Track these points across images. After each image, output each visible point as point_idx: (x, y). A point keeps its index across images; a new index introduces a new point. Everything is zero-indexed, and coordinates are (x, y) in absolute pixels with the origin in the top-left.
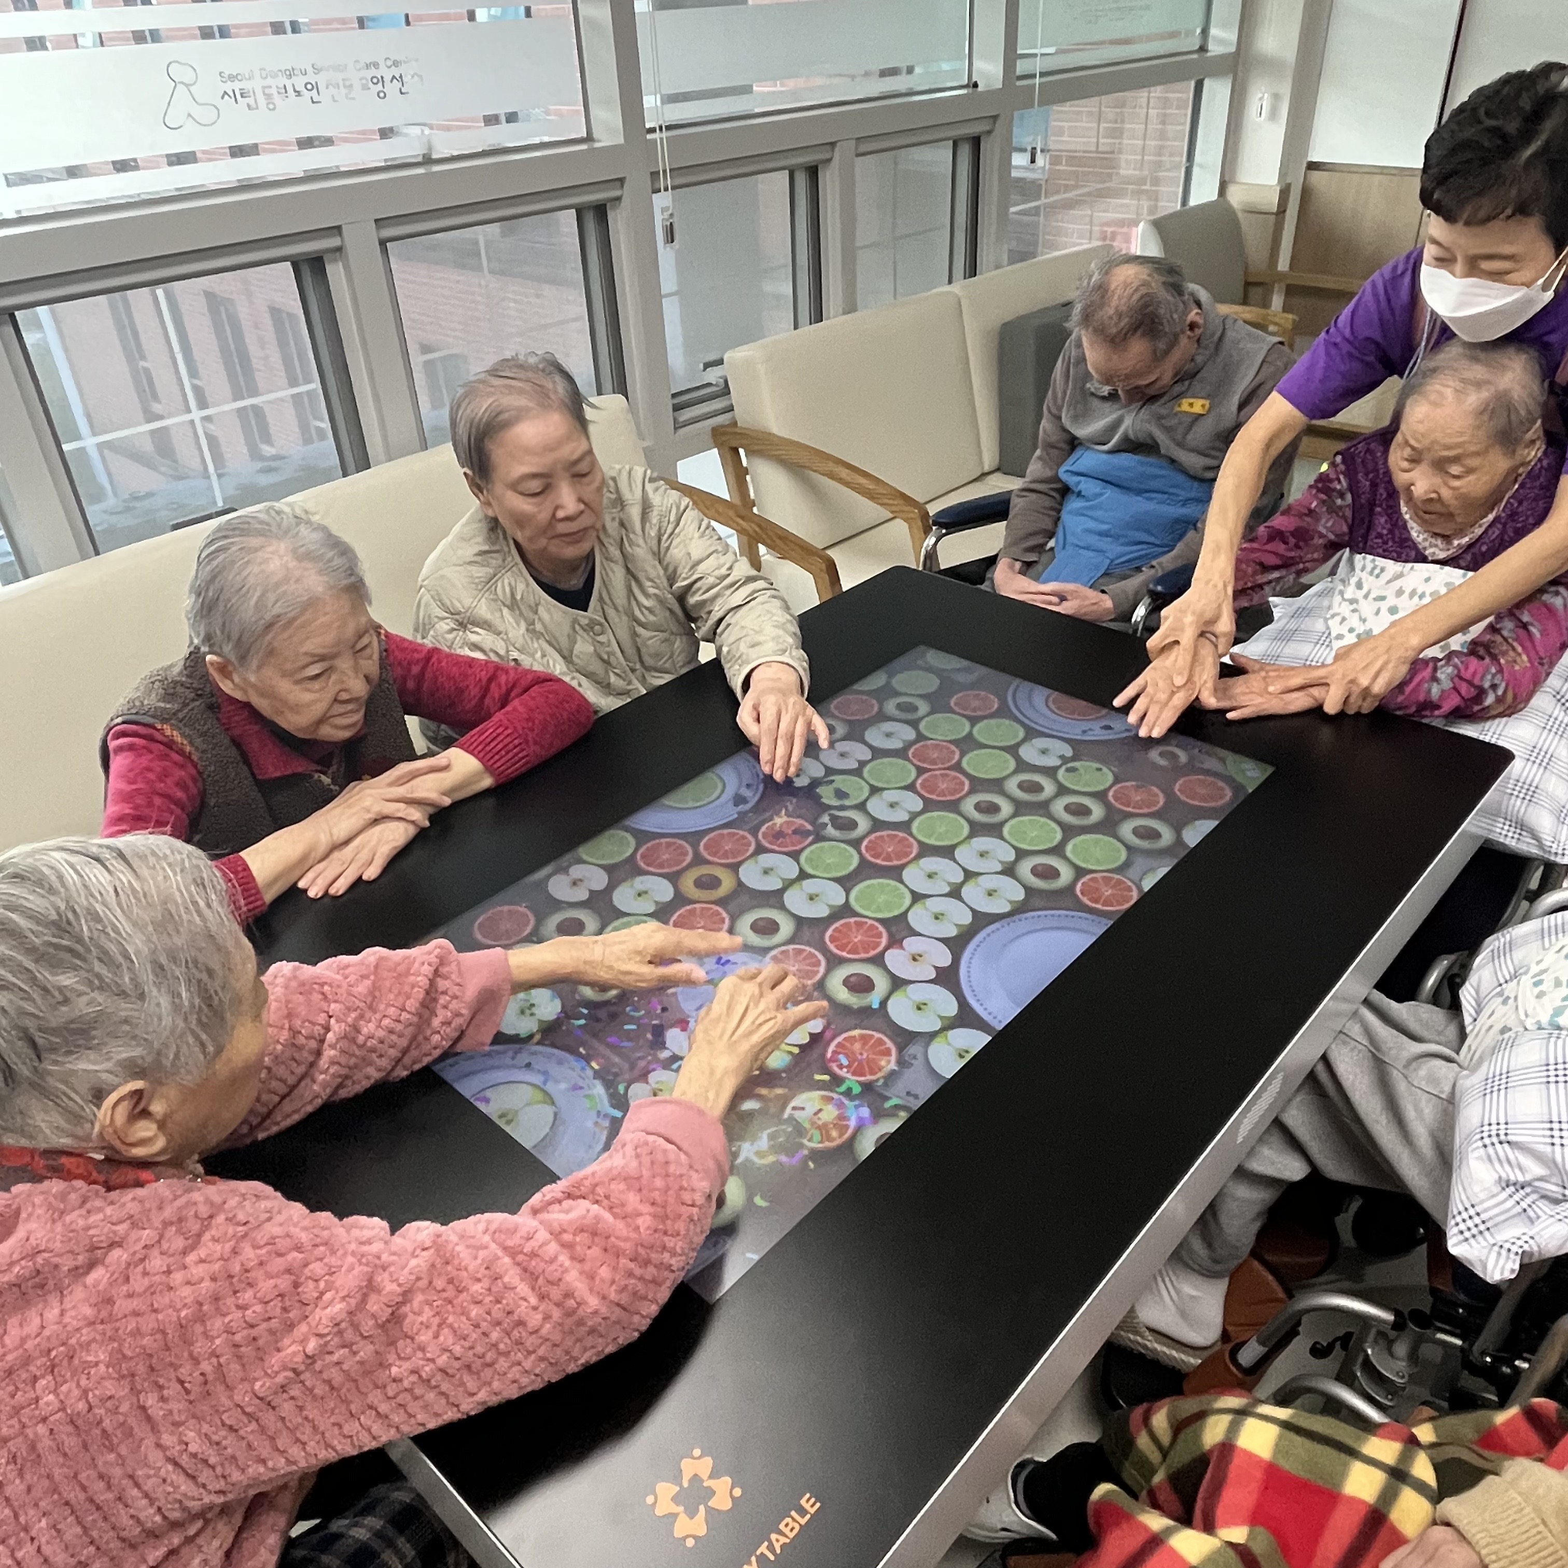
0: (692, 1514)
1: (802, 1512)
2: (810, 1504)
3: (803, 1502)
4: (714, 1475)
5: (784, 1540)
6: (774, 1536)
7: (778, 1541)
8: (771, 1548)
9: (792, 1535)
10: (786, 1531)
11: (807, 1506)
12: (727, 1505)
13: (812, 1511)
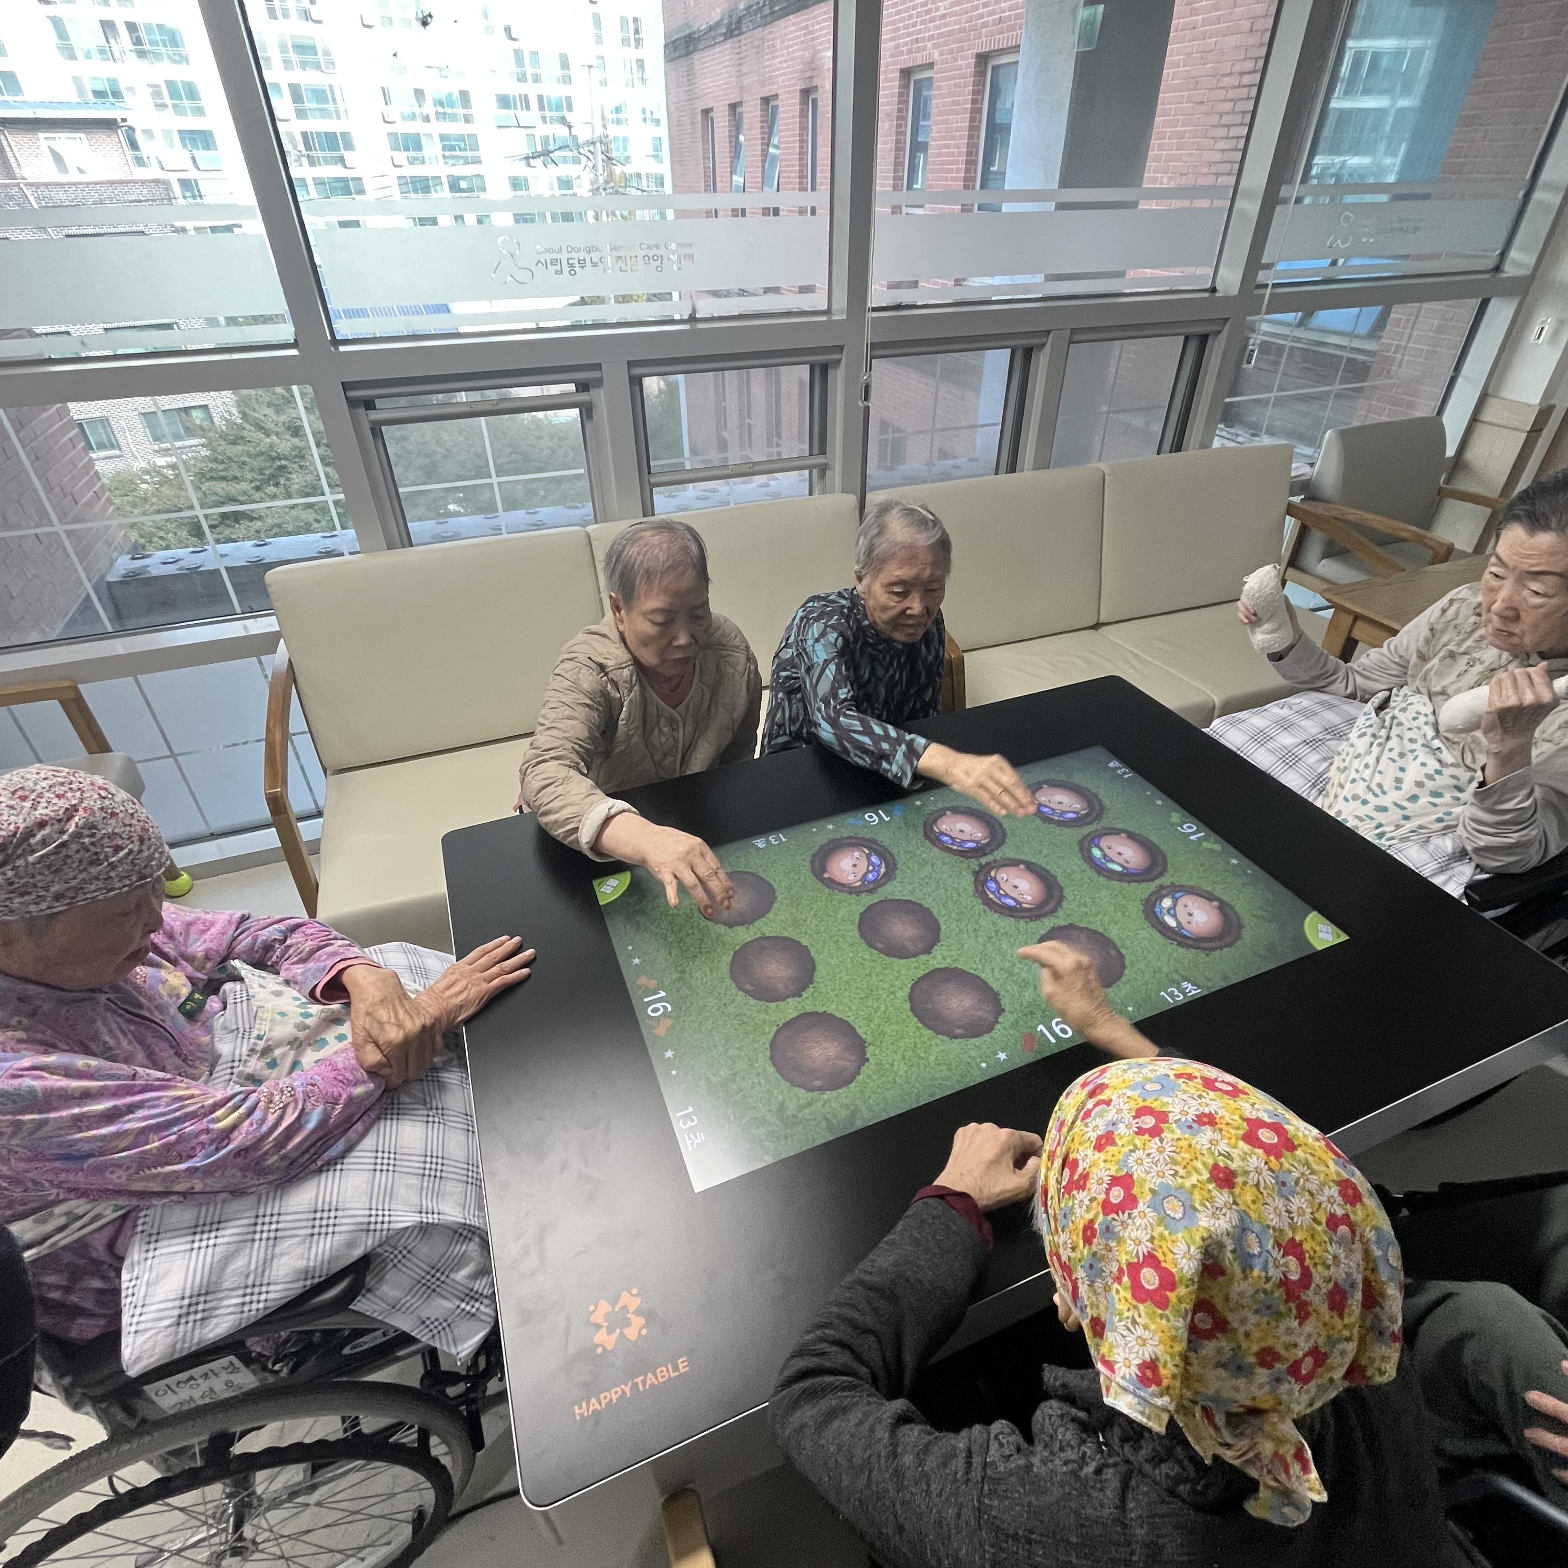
0: (610, 1331)
1: (676, 1368)
2: (683, 1365)
3: (680, 1361)
4: (637, 1312)
5: (654, 1381)
6: (650, 1375)
7: (651, 1380)
8: (644, 1382)
9: (661, 1380)
10: (659, 1375)
11: (681, 1366)
12: (633, 1338)
13: (682, 1371)
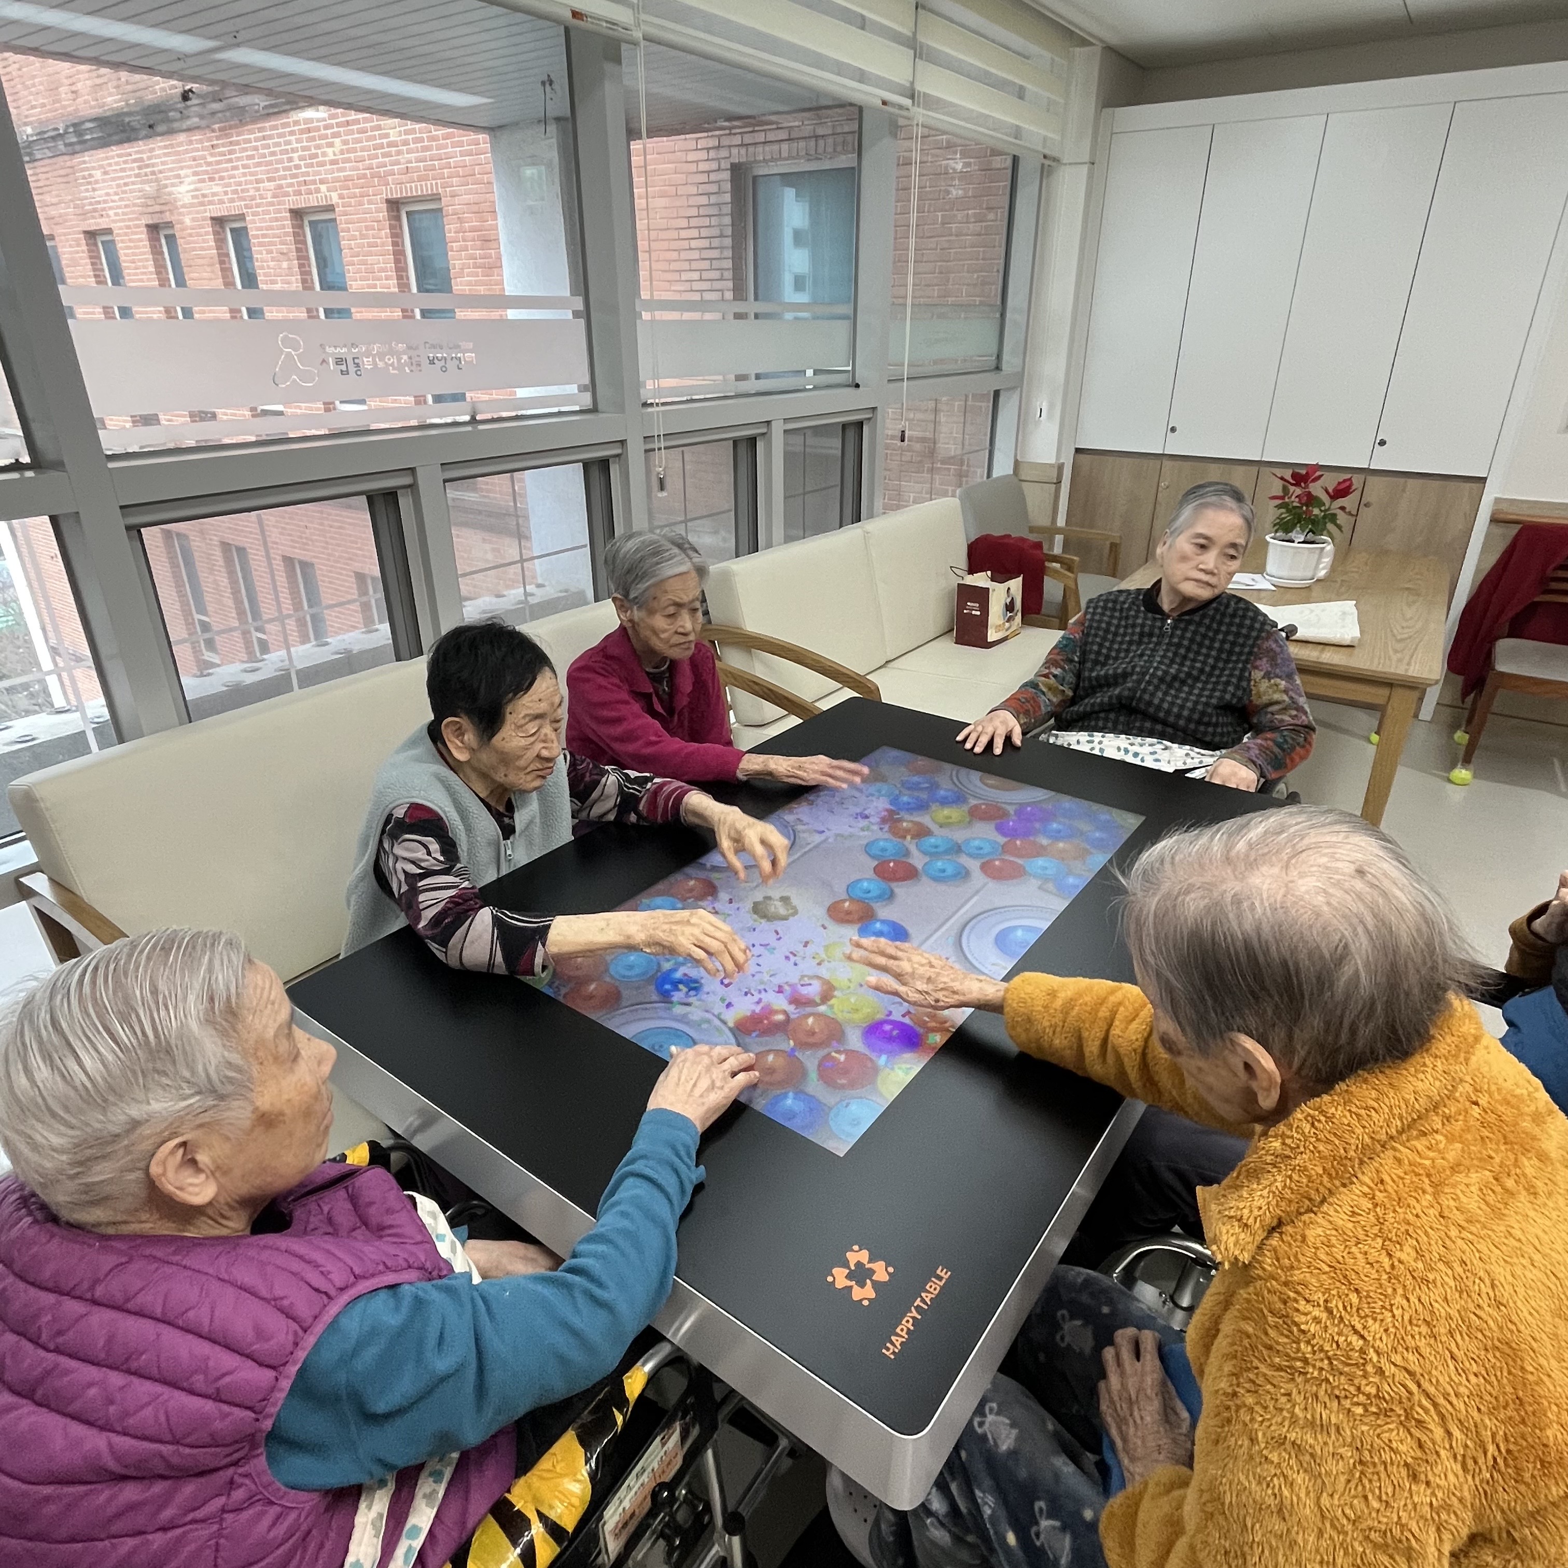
0: (862, 1286)
1: (940, 1278)
3: (938, 1272)
4: (871, 1261)
5: (930, 1296)
6: (923, 1295)
7: (927, 1297)
8: (923, 1301)
9: (936, 1292)
10: (931, 1290)
11: (942, 1274)
12: (885, 1277)
13: (946, 1277)
